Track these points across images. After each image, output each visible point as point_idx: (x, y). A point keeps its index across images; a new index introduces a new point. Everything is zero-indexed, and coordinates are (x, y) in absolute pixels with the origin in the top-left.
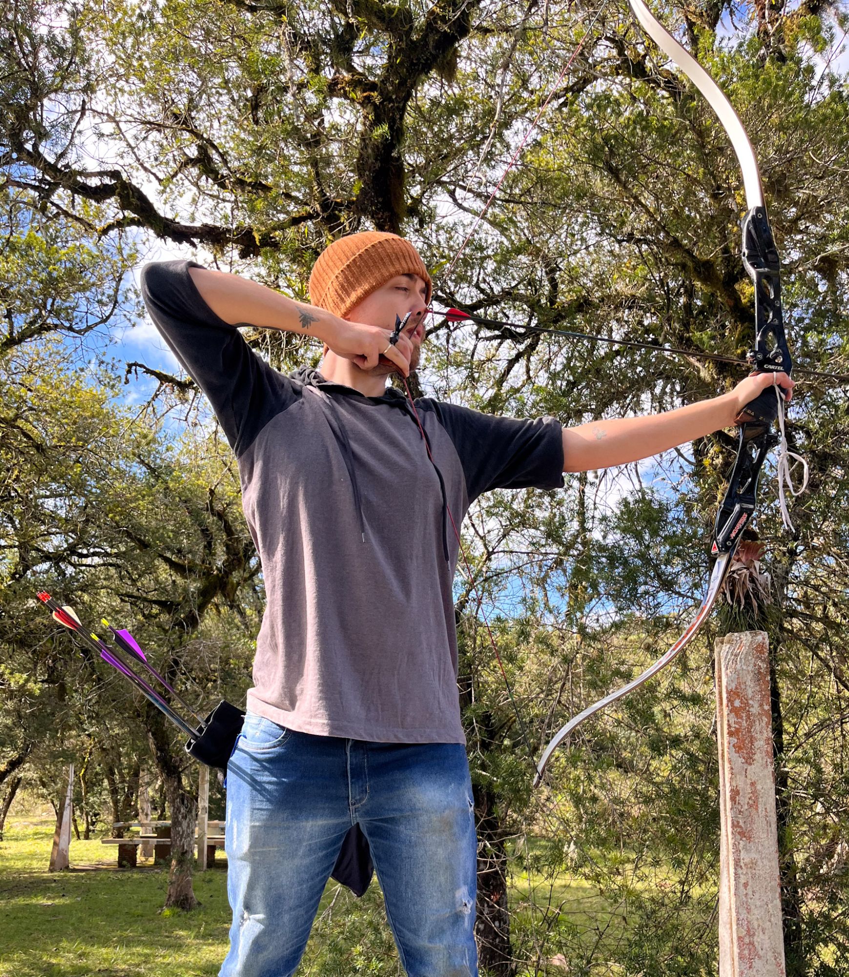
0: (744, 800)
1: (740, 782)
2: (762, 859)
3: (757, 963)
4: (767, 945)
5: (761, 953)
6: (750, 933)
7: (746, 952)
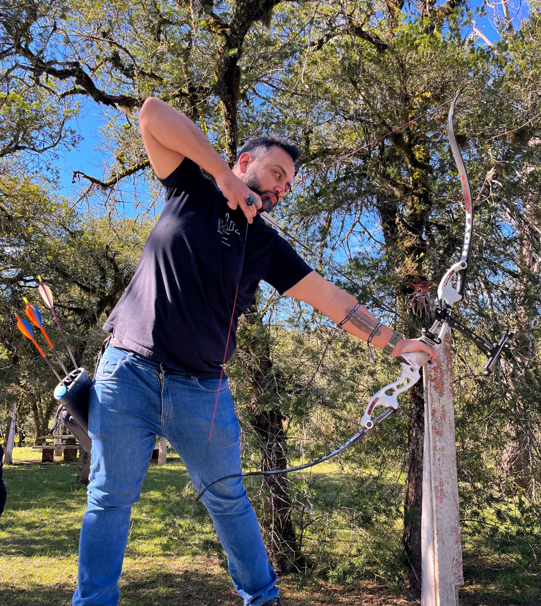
0: (438, 415)
1: (436, 405)
2: (447, 445)
3: (445, 500)
4: (449, 491)
5: (447, 495)
6: (441, 484)
7: (439, 494)
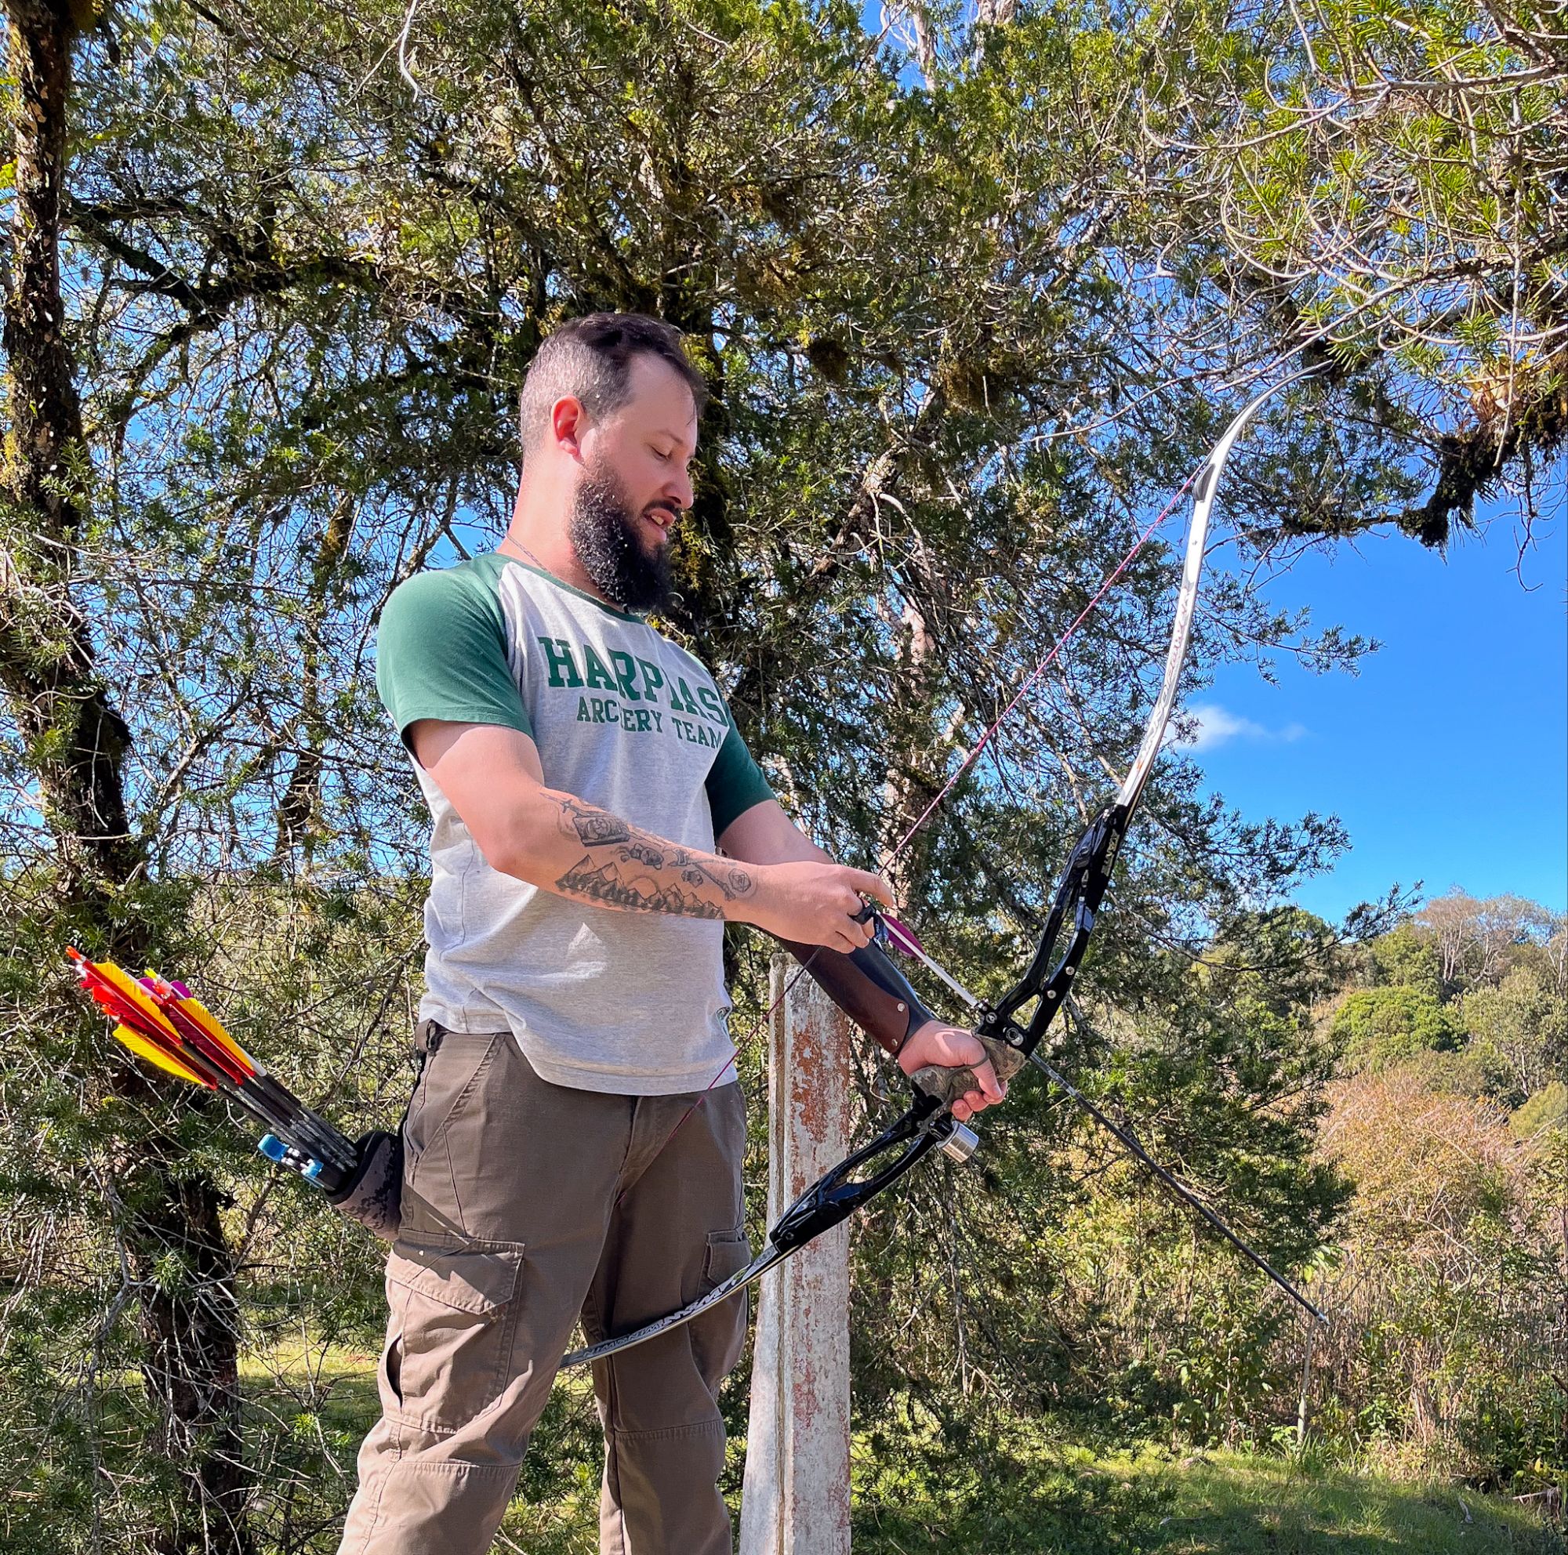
1: (807, 1167)
2: (829, 1274)
3: (817, 1420)
4: (829, 1394)
5: (822, 1405)
6: (810, 1379)
7: (803, 1405)
